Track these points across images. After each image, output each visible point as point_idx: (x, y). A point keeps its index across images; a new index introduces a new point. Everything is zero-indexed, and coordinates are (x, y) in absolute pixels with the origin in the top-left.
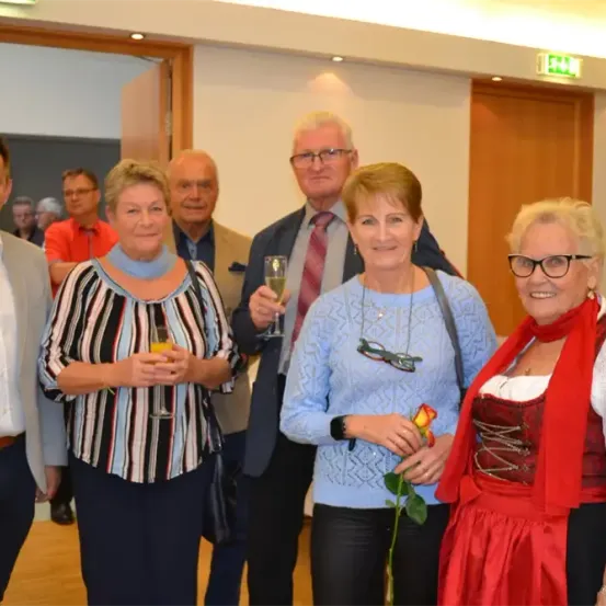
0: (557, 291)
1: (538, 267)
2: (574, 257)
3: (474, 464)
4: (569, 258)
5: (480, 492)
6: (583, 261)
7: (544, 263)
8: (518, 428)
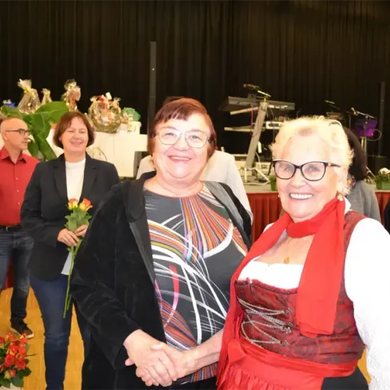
0: (314, 193)
1: (298, 170)
2: (329, 165)
3: (240, 329)
4: (326, 165)
5: (244, 355)
6: (335, 168)
7: (304, 169)
8: (283, 312)
